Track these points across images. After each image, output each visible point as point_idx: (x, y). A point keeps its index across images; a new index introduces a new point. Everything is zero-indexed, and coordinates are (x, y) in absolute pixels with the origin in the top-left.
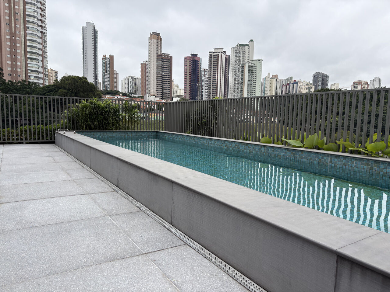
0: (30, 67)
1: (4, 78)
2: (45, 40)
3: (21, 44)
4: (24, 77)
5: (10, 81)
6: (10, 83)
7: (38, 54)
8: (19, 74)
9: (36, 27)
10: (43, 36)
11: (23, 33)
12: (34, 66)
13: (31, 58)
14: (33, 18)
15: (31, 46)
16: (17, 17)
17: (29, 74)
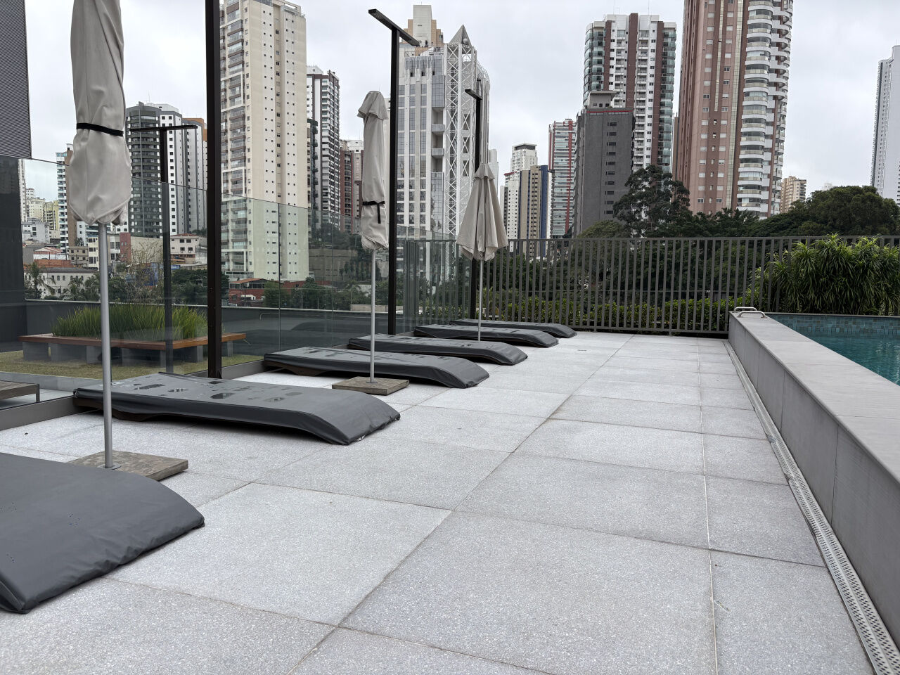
0: (743, 179)
1: (690, 208)
2: (783, 113)
3: (728, 133)
4: (728, 203)
5: (700, 214)
6: (700, 217)
7: (763, 147)
8: (719, 196)
9: (765, 88)
10: (779, 106)
11: (734, 109)
12: (751, 175)
13: (747, 161)
14: (759, 71)
15: (749, 134)
16: (726, 78)
17: (739, 196)
